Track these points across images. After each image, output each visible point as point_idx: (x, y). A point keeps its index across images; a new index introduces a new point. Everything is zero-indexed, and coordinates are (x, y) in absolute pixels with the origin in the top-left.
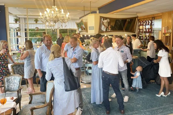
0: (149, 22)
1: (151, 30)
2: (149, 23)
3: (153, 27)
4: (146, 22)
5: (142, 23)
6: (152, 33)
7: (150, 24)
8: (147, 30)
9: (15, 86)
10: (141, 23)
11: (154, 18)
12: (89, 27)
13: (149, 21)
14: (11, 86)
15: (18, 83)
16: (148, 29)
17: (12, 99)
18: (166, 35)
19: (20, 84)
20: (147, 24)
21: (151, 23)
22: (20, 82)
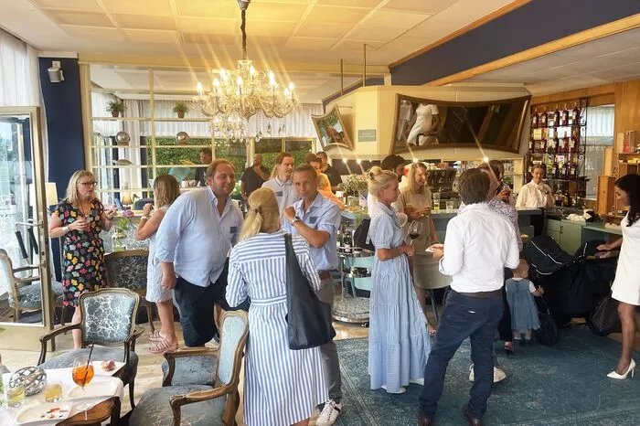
0: (570, 115)
1: (575, 145)
2: (567, 118)
3: (582, 134)
4: (558, 114)
5: (544, 118)
6: (579, 153)
7: (570, 122)
8: (562, 144)
9: (115, 324)
10: (537, 119)
11: (586, 100)
12: (359, 131)
13: (567, 113)
14: (103, 325)
15: (128, 317)
16: (566, 139)
17: (110, 367)
18: (629, 162)
19: (134, 320)
20: (561, 123)
21: (574, 118)
22: (131, 315)
